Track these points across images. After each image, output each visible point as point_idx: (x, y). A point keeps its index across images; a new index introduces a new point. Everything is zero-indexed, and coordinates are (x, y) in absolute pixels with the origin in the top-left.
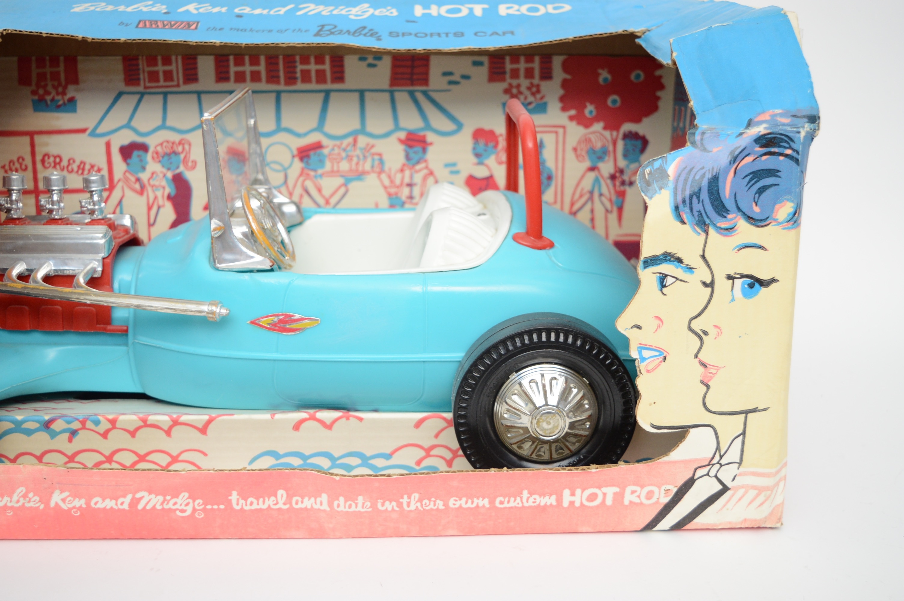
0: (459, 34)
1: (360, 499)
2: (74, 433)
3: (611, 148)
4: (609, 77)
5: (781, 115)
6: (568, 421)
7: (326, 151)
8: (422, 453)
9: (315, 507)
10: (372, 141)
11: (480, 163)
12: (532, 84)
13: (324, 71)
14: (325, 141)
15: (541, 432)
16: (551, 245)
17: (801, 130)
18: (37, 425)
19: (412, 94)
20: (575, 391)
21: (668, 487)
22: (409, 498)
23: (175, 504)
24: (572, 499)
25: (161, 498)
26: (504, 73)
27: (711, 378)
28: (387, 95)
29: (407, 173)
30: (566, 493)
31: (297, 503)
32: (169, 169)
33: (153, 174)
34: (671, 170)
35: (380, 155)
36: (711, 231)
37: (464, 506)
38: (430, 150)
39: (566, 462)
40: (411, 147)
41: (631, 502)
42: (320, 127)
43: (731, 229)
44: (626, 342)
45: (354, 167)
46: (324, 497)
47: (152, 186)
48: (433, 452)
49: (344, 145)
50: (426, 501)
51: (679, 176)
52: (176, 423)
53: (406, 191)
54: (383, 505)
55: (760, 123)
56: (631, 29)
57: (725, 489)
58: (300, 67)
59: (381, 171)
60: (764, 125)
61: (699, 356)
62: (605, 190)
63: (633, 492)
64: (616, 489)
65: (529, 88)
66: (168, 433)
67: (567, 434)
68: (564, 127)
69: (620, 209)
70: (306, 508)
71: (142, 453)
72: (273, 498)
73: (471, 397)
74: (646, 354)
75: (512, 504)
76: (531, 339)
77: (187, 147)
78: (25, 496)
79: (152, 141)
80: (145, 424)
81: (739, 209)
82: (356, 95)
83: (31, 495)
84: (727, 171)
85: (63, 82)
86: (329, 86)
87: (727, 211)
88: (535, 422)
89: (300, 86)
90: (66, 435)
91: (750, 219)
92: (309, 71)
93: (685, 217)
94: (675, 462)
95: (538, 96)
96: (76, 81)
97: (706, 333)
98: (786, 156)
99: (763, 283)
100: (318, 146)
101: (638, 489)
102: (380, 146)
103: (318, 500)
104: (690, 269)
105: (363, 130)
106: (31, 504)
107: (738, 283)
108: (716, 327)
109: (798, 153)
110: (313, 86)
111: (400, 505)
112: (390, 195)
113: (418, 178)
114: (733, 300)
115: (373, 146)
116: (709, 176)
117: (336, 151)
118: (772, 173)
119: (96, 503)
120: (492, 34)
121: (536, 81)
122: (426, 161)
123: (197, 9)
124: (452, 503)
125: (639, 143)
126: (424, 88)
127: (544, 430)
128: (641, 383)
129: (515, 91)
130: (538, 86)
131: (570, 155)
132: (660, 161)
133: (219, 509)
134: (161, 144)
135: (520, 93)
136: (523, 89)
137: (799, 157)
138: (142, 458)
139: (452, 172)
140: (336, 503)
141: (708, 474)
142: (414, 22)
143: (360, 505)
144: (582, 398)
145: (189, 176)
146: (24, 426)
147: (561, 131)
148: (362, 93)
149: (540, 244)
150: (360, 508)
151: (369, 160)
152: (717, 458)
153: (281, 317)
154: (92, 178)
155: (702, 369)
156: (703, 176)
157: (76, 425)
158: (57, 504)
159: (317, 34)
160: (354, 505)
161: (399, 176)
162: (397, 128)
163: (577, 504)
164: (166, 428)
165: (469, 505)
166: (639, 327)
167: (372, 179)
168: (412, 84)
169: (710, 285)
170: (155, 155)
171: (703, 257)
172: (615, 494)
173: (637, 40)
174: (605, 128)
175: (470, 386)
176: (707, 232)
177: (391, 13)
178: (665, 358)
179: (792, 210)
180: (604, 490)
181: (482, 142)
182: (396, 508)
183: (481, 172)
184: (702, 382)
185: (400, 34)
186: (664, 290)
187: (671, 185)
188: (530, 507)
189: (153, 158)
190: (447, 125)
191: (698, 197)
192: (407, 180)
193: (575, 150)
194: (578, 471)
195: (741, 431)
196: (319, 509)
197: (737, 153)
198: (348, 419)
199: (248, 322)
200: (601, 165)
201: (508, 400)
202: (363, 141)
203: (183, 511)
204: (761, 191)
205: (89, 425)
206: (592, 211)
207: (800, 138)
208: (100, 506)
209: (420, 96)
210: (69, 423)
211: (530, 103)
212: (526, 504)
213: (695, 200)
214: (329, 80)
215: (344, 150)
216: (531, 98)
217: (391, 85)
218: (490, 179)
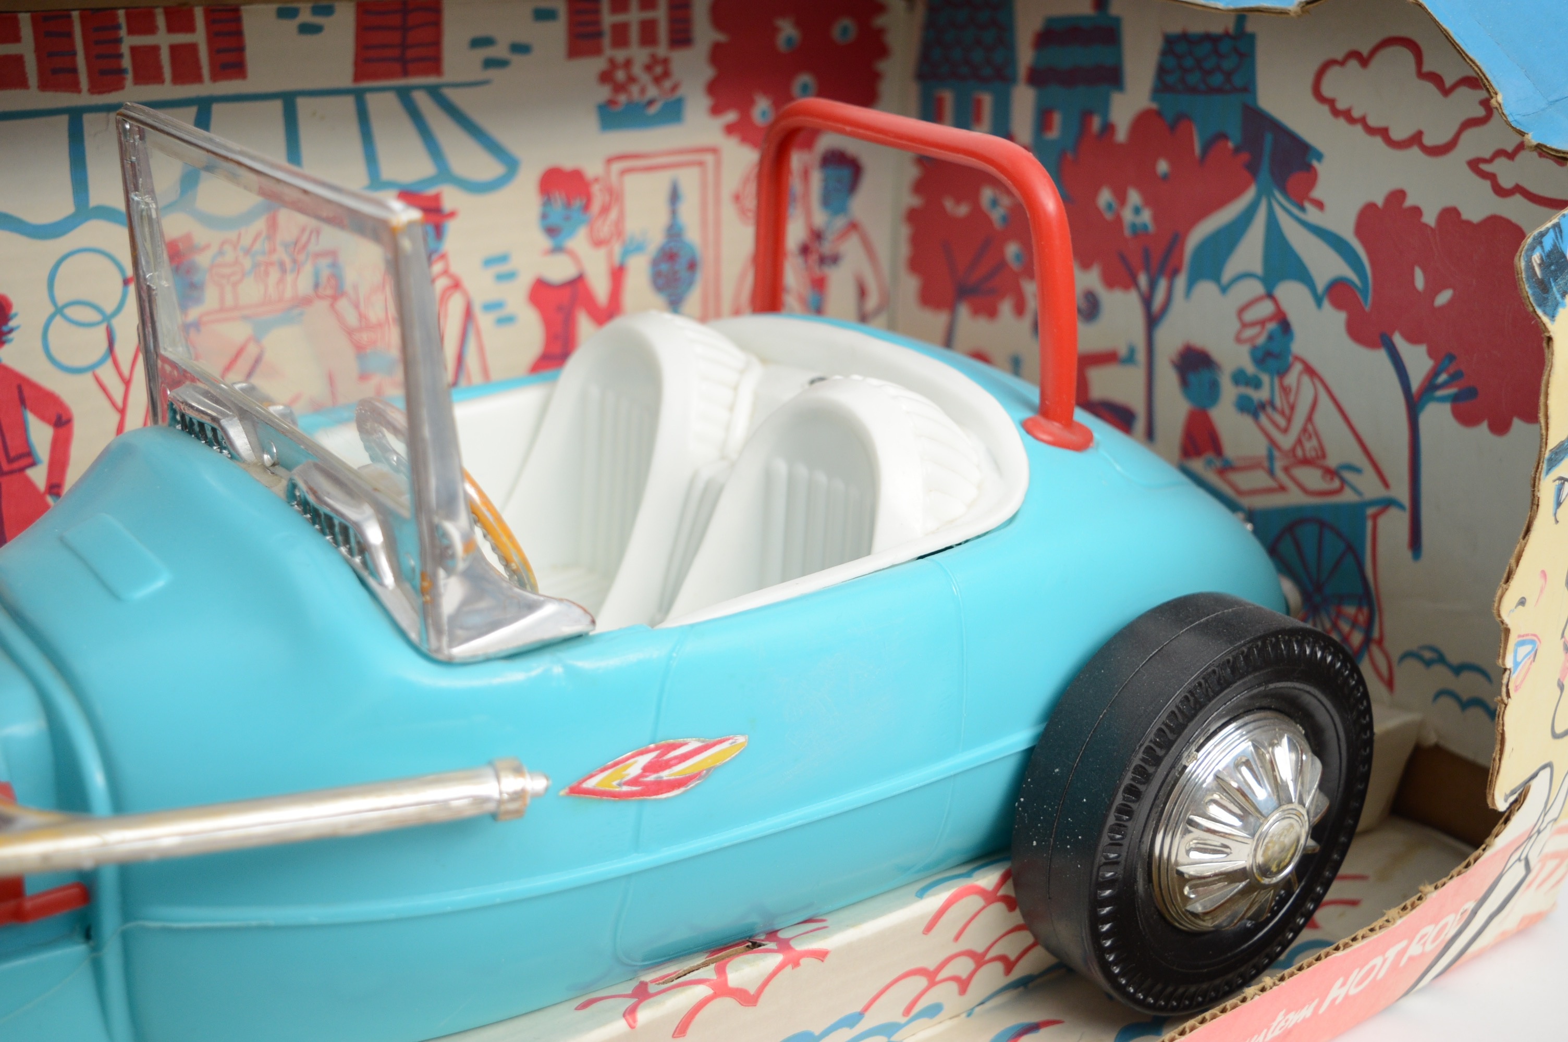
3: (801, 188)
4: (800, 35)
7: (202, 260)
8: (923, 984)
11: (558, 249)
12: (654, 57)
13: (192, 48)
14: (200, 235)
19: (404, 95)
26: (598, 35)
28: (348, 102)
30: (1337, 986)
35: (334, 255)
38: (452, 227)
45: (272, 291)
48: (941, 975)
49: (246, 240)
57: (1528, 874)
58: (128, 41)
59: (338, 294)
62: (790, 280)
63: (1421, 939)
64: (1403, 945)
65: (649, 68)
68: (714, 150)
74: (1521, 653)
82: (277, 106)
86: (207, 88)
89: (131, 91)
92: (154, 50)
95: (667, 84)
100: (189, 247)
102: (334, 235)
110: (167, 90)
112: (359, 348)
115: (315, 234)
117: (230, 256)
121: (662, 50)
122: (443, 257)
125: (845, 173)
126: (431, 80)
129: (620, 75)
130: (665, 62)
131: (729, 212)
135: (632, 79)
136: (637, 70)
139: (499, 278)
141: (1520, 858)
147: (709, 158)
148: (289, 100)
152: (1539, 822)
153: (653, 755)
161: (379, 301)
162: (375, 182)
163: (1340, 1000)
166: (1524, 602)
168: (405, 73)
172: (1398, 954)
178: (1536, 653)
180: (1388, 953)
181: (559, 199)
183: (559, 270)
184: (1559, 683)
186: (1559, 509)
190: (487, 167)
193: (737, 198)
199: (562, 793)
202: (289, 224)
209: (422, 100)
211: (650, 102)
214: (206, 71)
215: (247, 252)
216: (652, 91)
217: (358, 77)
218: (577, 284)
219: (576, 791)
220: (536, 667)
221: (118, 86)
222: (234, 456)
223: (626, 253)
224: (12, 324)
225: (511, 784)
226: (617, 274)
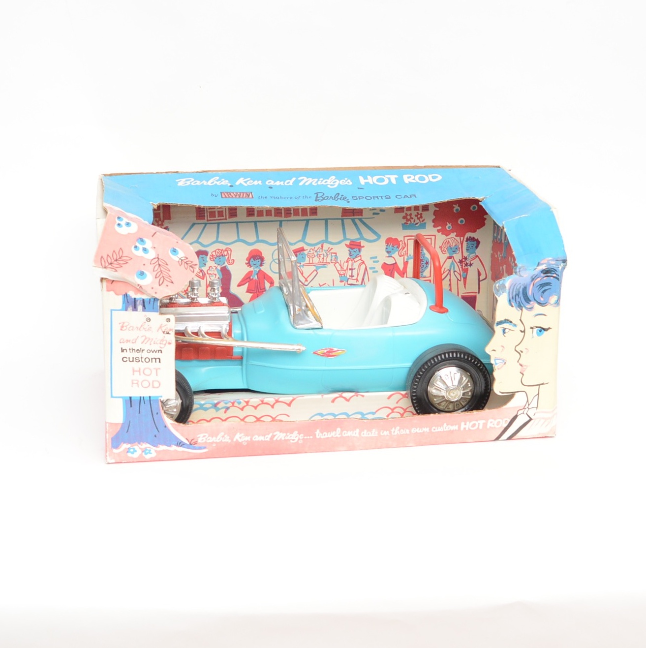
0: (388, 197)
1: (374, 430)
2: (227, 408)
3: (460, 246)
4: (459, 208)
5: (551, 260)
6: (462, 392)
7: (306, 252)
8: (390, 411)
9: (353, 435)
10: (331, 246)
11: (390, 256)
12: (418, 213)
13: (306, 209)
14: (306, 247)
15: (450, 398)
16: (447, 311)
17: (560, 266)
18: (211, 405)
19: (353, 220)
20: (464, 378)
21: (506, 419)
22: (395, 429)
23: (291, 437)
24: (465, 426)
25: (285, 434)
26: (403, 208)
27: (524, 371)
28: (340, 221)
29: (350, 263)
30: (463, 424)
31: (344, 434)
32: (219, 265)
33: (210, 268)
34: (507, 285)
35: (336, 253)
36: (524, 309)
37: (418, 432)
38: (363, 249)
39: (462, 410)
40: (352, 249)
41: (490, 427)
42: (303, 240)
43: (531, 308)
44: (489, 357)
45: (321, 260)
46: (358, 431)
47: (209, 274)
48: (395, 411)
49: (316, 249)
50: (402, 430)
51: (511, 287)
52: (277, 401)
53: (349, 272)
54: (383, 433)
55: (543, 264)
56: (477, 198)
57: (531, 419)
59: (336, 262)
60: (545, 265)
61: (519, 361)
62: (457, 269)
63: (491, 422)
64: (484, 421)
65: (416, 216)
66: (273, 407)
67: (462, 398)
68: (435, 236)
69: (465, 279)
70: (348, 437)
71: (258, 417)
72: (334, 432)
73: (418, 383)
74: (498, 361)
75: (439, 430)
76: (445, 356)
77: (229, 252)
78: (223, 437)
79: (210, 250)
80: (263, 402)
81: (535, 300)
82: (324, 221)
83: (226, 436)
84: (530, 285)
85: (162, 219)
86: (309, 217)
87: (530, 301)
88: (447, 393)
89: (293, 217)
90: (224, 410)
91: (539, 303)
92: (298, 210)
93: (513, 304)
94: (509, 408)
95: (421, 220)
96: (169, 218)
97: (522, 352)
98: (554, 277)
99: (545, 330)
100: (302, 249)
101: (493, 420)
102: (336, 249)
103: (355, 432)
104: (515, 325)
105: (326, 241)
106: (226, 440)
107: (535, 330)
108: (526, 349)
109: (558, 276)
110: (300, 218)
111: (390, 432)
112: (340, 275)
113: (356, 265)
114: (533, 337)
115: (332, 249)
116: (522, 287)
117: (312, 252)
118: (548, 284)
119: (255, 438)
120: (404, 197)
121: (420, 212)
122: (361, 256)
123: (246, 182)
124: (414, 430)
125: (475, 243)
126: (360, 217)
127: (452, 397)
128: (495, 374)
129: (409, 217)
130: (421, 214)
132: (502, 281)
133: (310, 438)
134: (215, 251)
135: (412, 218)
136: (413, 216)
137: (559, 278)
138: (258, 420)
139: (374, 262)
140: (362, 433)
141: (523, 413)
142: (362, 188)
143: (373, 433)
144: (468, 382)
145: (230, 268)
146: (205, 406)
147: (433, 238)
148: (326, 220)
149: (442, 310)
150: (373, 435)
151: (330, 256)
152: (527, 405)
153: (328, 350)
154: (215, 282)
155: (520, 367)
156: (520, 287)
157: (230, 405)
158: (237, 440)
159: (316, 200)
160: (370, 433)
161: (346, 264)
162: (345, 239)
163: (467, 429)
164: (272, 404)
165: (421, 431)
166: (495, 350)
167: (331, 267)
168: (354, 215)
169: (524, 332)
170: (211, 257)
171: (521, 320)
172: (484, 423)
173: (480, 203)
174: (456, 236)
175: (418, 378)
176: (522, 310)
177: (349, 183)
178: (505, 363)
179: (557, 299)
180: (479, 422)
181: (391, 245)
182: (388, 434)
183: (390, 261)
184: (521, 373)
185: (358, 198)
186: (505, 334)
187: (507, 291)
188: (447, 431)
189: (210, 258)
190: (373, 237)
191: (518, 296)
192: (350, 267)
193: (441, 247)
194: (468, 413)
195: (537, 393)
196: (354, 437)
197: (534, 277)
198: (357, 396)
199: (312, 353)
200: (454, 255)
201: (435, 384)
202: (326, 246)
203: (294, 440)
204: (544, 292)
205: (236, 404)
206: (450, 280)
207: (559, 270)
208: (257, 439)
209: (357, 221)
210: (226, 403)
211: (417, 224)
212: (445, 430)
213: (517, 296)
214: (309, 214)
215: (316, 251)
216: (417, 221)
217: (342, 216)
218: (395, 265)
219: (314, 353)
220: (311, 332)
221: (290, 216)
222: (283, 293)
223: (408, 259)
224: (264, 262)
225: (298, 347)
226: (406, 264)
